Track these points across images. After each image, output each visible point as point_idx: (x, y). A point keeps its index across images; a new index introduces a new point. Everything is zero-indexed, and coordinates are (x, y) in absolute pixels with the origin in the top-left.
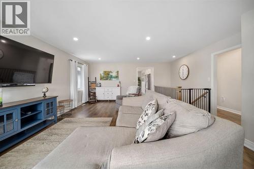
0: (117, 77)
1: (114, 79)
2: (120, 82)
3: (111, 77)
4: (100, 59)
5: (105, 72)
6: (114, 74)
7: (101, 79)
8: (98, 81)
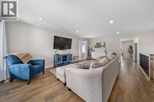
0: (104, 46)
1: (102, 47)
2: (106, 49)
3: (101, 46)
4: (92, 37)
5: (97, 43)
6: (102, 44)
7: (95, 47)
8: (93, 48)
